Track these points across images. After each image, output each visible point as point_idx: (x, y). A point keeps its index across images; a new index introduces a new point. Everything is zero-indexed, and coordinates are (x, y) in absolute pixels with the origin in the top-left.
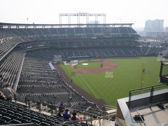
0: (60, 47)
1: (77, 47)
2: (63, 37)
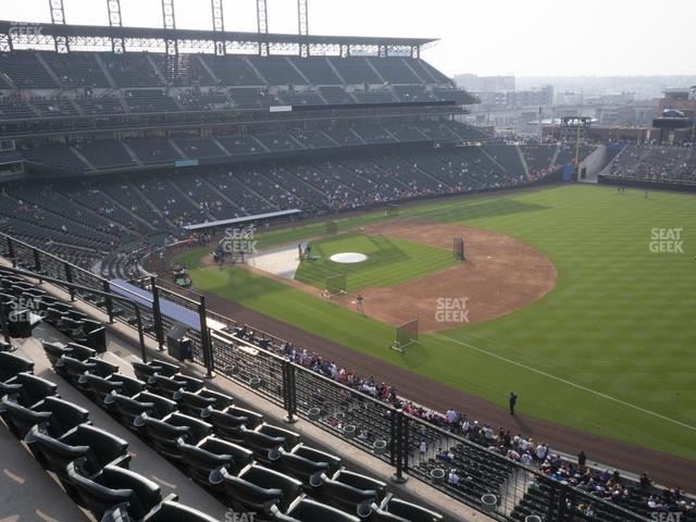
0: (94, 170)
1: (195, 162)
2: (101, 107)
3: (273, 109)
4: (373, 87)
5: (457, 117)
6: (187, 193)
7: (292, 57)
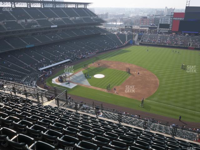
1: (33, 45)
3: (52, 27)
4: (77, 18)
5: (99, 26)
6: (32, 56)
7: (51, 8)
